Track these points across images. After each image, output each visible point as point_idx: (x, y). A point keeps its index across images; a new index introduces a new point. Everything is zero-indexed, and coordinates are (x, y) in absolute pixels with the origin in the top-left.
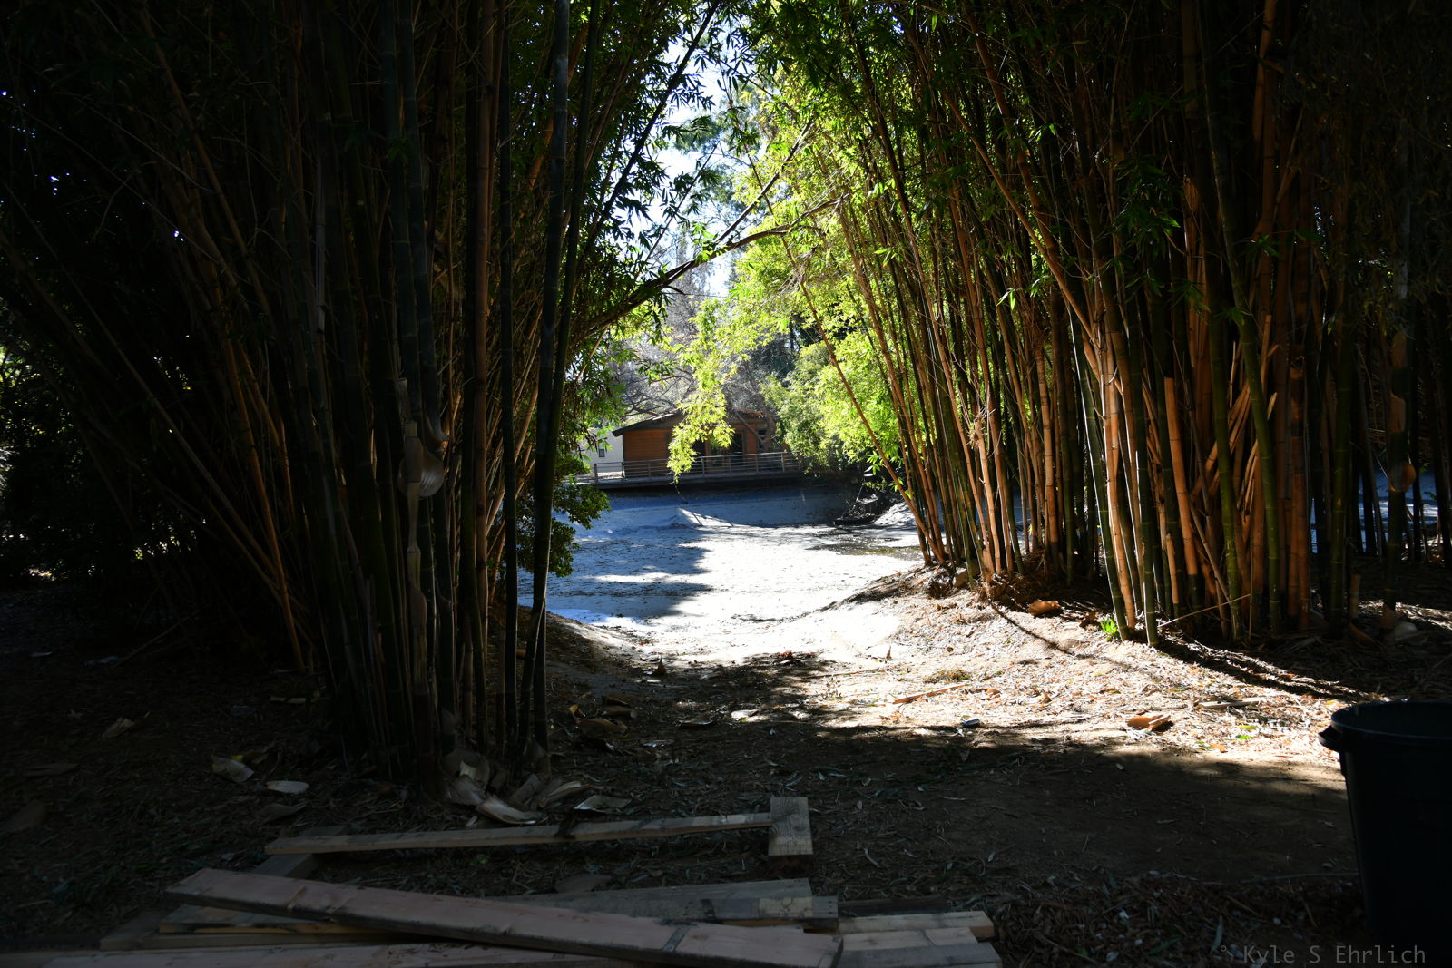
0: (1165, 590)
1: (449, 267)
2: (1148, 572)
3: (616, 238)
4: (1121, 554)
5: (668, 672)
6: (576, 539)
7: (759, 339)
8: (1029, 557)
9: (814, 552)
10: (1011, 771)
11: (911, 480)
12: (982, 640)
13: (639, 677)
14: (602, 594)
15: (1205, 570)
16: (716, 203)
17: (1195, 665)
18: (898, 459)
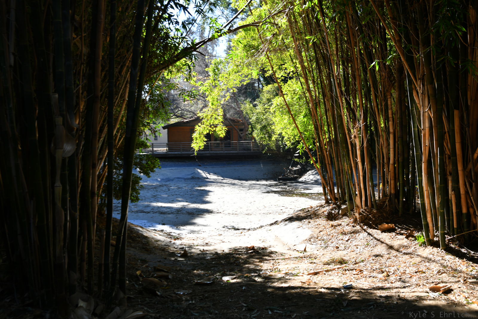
0: (450, 220)
1: (82, 35)
2: (442, 211)
3: (169, 24)
4: (428, 201)
5: (189, 255)
6: (142, 183)
7: (241, 81)
8: (380, 201)
9: (267, 194)
10: (369, 312)
11: (319, 158)
12: (354, 243)
13: (173, 257)
14: (154, 213)
15: (471, 210)
16: (222, 8)
17: (465, 260)
18: (313, 147)
